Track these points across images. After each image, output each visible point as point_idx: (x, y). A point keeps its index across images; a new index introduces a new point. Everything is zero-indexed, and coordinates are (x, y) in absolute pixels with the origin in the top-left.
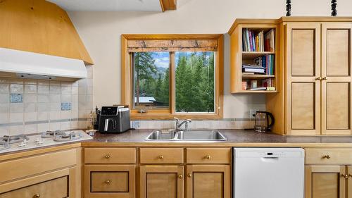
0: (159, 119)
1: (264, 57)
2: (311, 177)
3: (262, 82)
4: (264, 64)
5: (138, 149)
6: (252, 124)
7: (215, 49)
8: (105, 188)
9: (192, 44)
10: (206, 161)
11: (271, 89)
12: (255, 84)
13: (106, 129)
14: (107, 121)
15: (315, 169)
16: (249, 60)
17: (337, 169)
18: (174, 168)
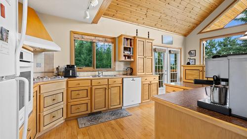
0: (90, 71)
1: (130, 48)
2: (143, 85)
3: (129, 57)
4: (130, 51)
5: (91, 80)
6: (126, 73)
7: (113, 43)
8: (78, 96)
9: (104, 39)
10: (115, 83)
11: (132, 60)
12: (127, 58)
13: (71, 75)
14: (71, 71)
15: (144, 83)
16: (125, 49)
17: (149, 82)
18: (105, 86)
